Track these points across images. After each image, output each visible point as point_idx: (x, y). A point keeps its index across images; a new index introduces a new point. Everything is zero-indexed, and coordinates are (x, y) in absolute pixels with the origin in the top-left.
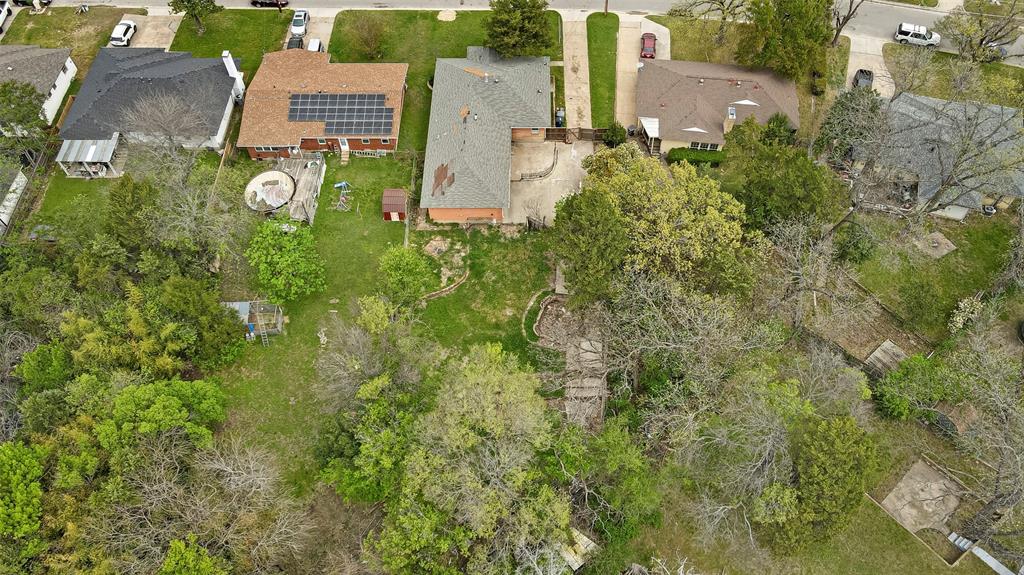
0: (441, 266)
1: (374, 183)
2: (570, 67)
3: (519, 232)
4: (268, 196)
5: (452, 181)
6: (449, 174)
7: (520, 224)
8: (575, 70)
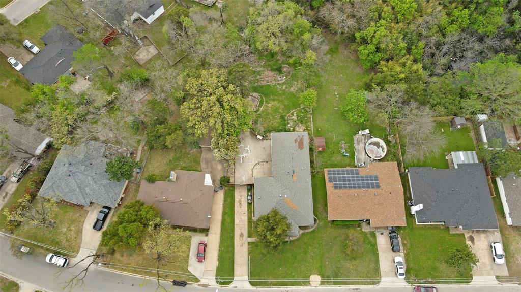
0: (297, 120)
1: (332, 157)
2: (244, 237)
3: (267, 136)
4: (377, 150)
5: (296, 141)
6: (297, 143)
7: (267, 139)
8: (242, 235)
